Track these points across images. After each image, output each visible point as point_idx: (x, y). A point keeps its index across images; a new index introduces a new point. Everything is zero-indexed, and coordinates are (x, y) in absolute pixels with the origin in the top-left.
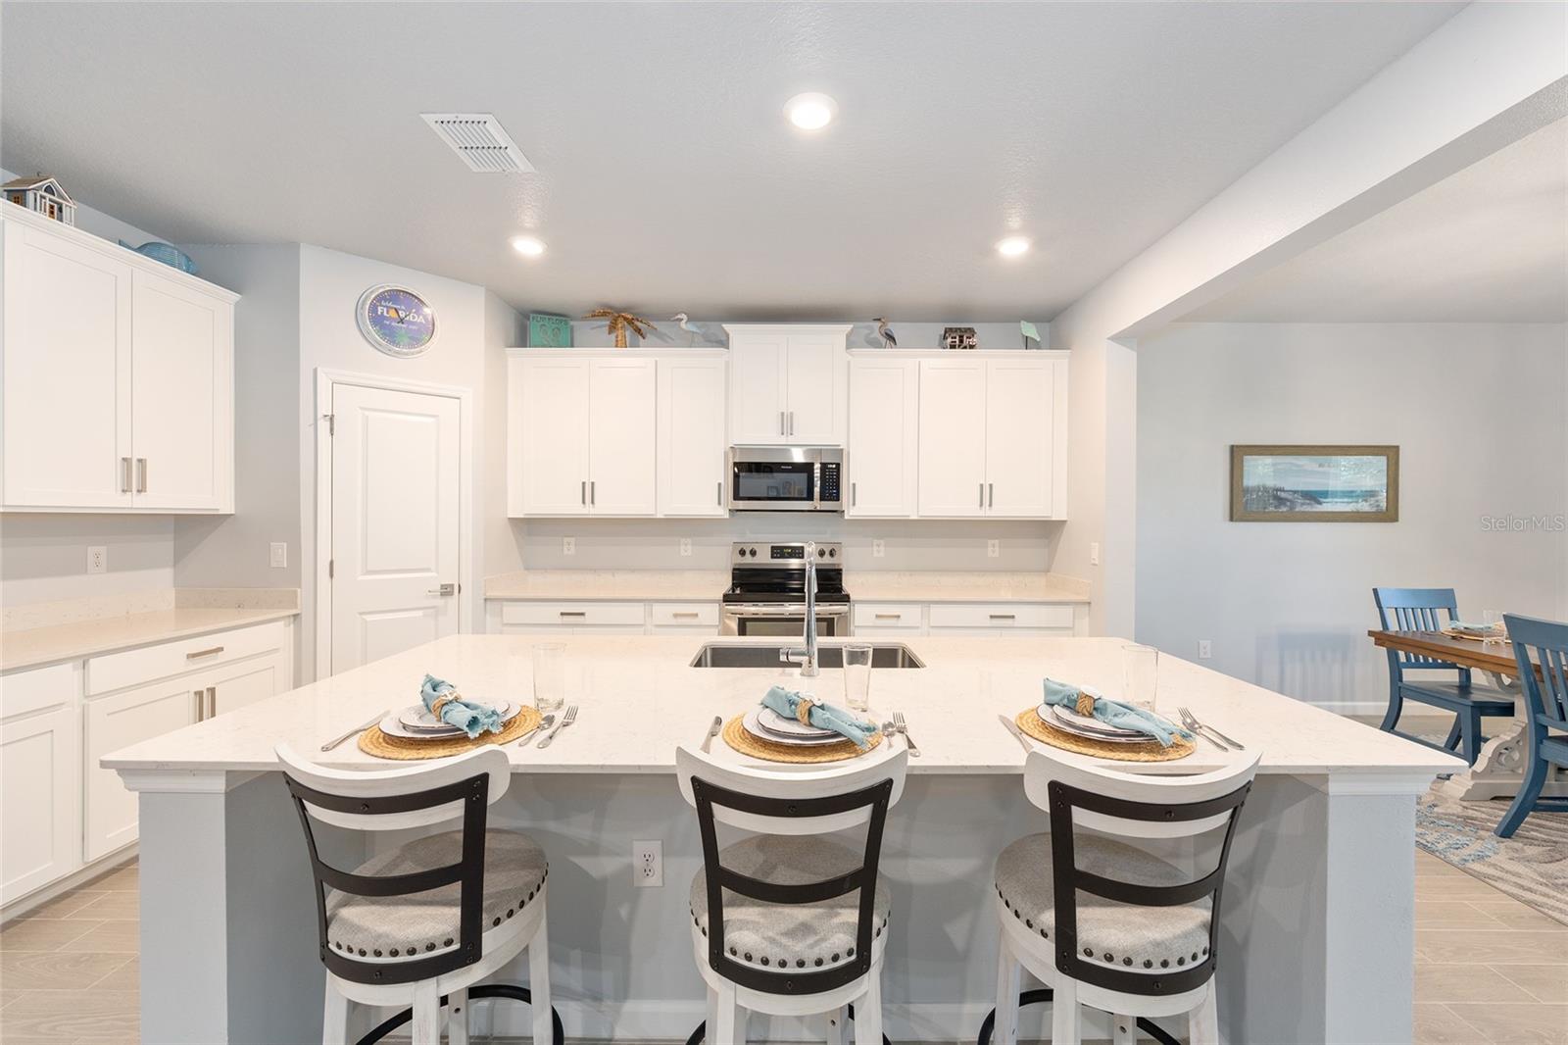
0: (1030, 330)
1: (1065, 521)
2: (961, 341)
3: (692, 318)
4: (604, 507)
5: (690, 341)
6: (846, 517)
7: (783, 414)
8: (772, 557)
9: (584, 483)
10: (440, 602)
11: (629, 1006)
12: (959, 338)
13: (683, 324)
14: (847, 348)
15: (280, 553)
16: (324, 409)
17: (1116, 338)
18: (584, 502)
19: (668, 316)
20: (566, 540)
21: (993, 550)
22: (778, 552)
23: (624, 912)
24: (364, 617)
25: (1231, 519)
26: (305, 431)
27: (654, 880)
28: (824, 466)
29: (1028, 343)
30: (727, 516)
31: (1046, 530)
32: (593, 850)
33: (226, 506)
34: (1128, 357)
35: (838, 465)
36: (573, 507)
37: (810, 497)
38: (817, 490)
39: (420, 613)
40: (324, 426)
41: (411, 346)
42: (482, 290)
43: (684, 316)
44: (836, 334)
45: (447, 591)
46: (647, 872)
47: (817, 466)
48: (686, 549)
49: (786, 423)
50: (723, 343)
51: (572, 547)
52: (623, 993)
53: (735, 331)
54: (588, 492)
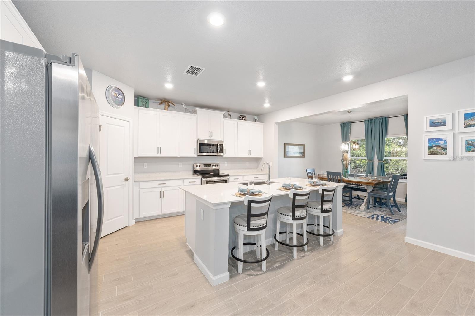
0: (256, 118)
1: (262, 158)
2: (244, 119)
3: (186, 105)
4: (164, 154)
5: (186, 111)
6: (223, 157)
7: (210, 132)
8: (204, 167)
9: (158, 148)
10: (124, 183)
12: (243, 117)
13: (184, 106)
14: (223, 117)
17: (276, 123)
18: (158, 153)
19: (180, 103)
20: (144, 164)
21: (248, 164)
22: (205, 165)
24: (107, 189)
25: (284, 157)
29: (255, 120)
30: (197, 156)
31: (257, 160)
34: (277, 126)
35: (223, 145)
36: (154, 154)
37: (217, 152)
38: (219, 151)
39: (120, 187)
42: (134, 90)
43: (184, 104)
44: (221, 114)
45: (126, 179)
47: (219, 145)
48: (180, 166)
49: (211, 134)
50: (195, 112)
51: (147, 166)
53: (198, 110)
54: (159, 150)
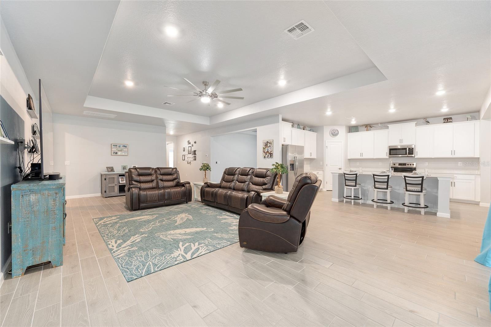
0: (468, 116)
1: (479, 157)
2: (447, 121)
4: (364, 157)
5: (381, 128)
6: (416, 158)
7: (400, 139)
11: (368, 201)
13: (379, 125)
14: (416, 126)
15: (321, 163)
16: (326, 146)
18: (361, 156)
19: (377, 124)
20: (357, 162)
21: (460, 164)
22: (400, 164)
23: (367, 192)
26: (324, 149)
27: (371, 190)
28: (409, 148)
29: (468, 119)
30: (388, 158)
32: (364, 187)
33: (316, 158)
35: (412, 148)
36: (359, 157)
37: (406, 154)
40: (326, 147)
41: (336, 136)
42: (345, 126)
44: (413, 124)
45: (340, 169)
46: (370, 189)
48: (380, 164)
49: (401, 141)
50: (388, 127)
51: (358, 164)
52: (367, 200)
53: (390, 126)
54: (361, 154)
